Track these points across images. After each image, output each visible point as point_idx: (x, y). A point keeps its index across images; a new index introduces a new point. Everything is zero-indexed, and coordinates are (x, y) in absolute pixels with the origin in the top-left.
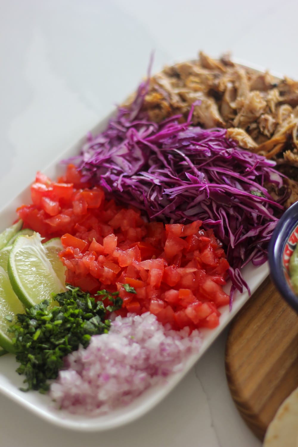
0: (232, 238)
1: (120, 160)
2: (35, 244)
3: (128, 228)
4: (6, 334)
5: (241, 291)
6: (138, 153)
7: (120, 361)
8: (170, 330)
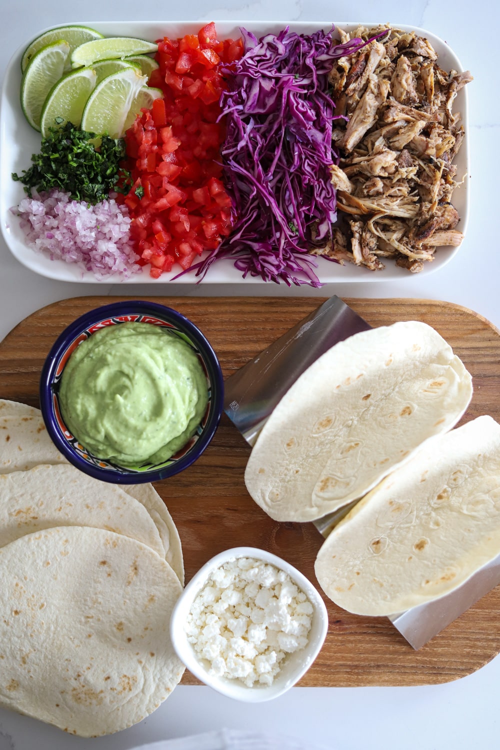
0: (238, 236)
1: (256, 90)
2: (137, 84)
3: (201, 144)
4: (45, 128)
5: (197, 275)
6: (270, 101)
7: (72, 232)
8: (129, 245)
